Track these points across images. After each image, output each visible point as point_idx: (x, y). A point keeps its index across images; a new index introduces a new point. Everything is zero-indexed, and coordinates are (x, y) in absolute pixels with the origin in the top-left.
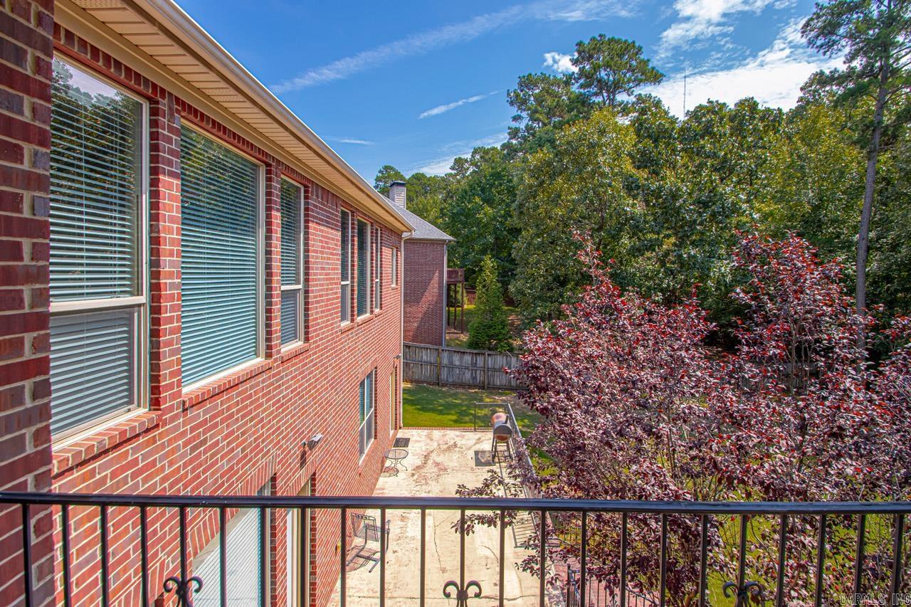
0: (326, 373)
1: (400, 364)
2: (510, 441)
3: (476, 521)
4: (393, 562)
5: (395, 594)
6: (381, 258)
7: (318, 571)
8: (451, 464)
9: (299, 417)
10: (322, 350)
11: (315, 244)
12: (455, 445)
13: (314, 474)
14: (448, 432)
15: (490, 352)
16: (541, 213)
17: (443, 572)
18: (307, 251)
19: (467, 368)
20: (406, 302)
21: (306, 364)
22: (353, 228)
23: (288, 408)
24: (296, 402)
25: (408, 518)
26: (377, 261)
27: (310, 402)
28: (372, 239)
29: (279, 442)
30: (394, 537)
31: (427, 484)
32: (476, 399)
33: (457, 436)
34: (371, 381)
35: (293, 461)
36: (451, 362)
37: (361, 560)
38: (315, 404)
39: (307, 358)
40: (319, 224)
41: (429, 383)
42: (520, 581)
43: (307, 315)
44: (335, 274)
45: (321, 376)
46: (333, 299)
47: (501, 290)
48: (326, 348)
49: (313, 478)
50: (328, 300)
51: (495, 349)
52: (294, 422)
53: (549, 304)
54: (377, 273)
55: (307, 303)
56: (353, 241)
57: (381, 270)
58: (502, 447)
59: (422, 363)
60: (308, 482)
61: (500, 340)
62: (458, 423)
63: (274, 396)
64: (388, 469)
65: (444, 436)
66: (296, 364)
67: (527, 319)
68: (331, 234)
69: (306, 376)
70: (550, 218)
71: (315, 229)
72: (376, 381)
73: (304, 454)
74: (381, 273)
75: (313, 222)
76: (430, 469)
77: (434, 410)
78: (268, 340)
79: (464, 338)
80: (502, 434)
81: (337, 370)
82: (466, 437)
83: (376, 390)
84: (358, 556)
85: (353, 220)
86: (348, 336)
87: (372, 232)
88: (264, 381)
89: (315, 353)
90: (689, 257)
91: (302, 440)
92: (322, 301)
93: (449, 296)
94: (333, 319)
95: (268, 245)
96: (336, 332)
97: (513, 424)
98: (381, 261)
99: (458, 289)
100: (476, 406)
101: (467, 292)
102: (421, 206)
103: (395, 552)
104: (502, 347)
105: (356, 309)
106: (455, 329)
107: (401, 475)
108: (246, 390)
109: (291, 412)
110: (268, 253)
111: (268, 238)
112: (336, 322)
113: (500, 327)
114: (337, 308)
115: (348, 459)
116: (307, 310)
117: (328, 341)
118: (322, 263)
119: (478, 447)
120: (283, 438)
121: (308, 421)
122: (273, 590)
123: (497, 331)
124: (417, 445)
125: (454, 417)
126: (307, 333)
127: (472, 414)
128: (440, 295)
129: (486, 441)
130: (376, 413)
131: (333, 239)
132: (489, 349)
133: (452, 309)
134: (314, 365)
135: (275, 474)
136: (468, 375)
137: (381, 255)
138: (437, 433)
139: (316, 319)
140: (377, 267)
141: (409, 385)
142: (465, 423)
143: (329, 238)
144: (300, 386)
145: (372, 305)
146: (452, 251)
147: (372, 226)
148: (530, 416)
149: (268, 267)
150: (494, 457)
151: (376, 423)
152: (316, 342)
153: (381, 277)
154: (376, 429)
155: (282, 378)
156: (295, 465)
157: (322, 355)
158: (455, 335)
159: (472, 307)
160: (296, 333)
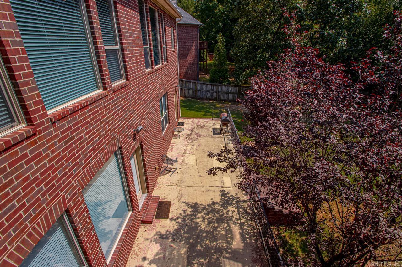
0: (141, 96)
1: (179, 90)
2: (229, 125)
3: (218, 170)
4: (180, 173)
5: (181, 185)
6: (165, 33)
7: (149, 178)
8: (202, 134)
9: (129, 119)
10: (137, 84)
11: (123, 19)
12: (204, 126)
13: (142, 142)
14: (201, 120)
15: (220, 84)
16: (250, 8)
17: (200, 177)
18: (118, 24)
19: (209, 91)
20: (180, 59)
21: (129, 92)
22: (147, 12)
23: (122, 115)
24: (126, 112)
25: (185, 155)
26: (163, 35)
27: (134, 111)
28: (159, 21)
29: (120, 131)
30: (180, 163)
31: (192, 142)
32: (213, 105)
33: (205, 122)
34: (165, 98)
35: (130, 139)
36: (202, 89)
37: (167, 172)
38: (137, 111)
39: (129, 89)
40: (124, 6)
41: (192, 98)
42: (232, 181)
43: (125, 65)
44: (138, 40)
45: (139, 98)
46: (140, 56)
47: (226, 53)
48: (139, 83)
49: (141, 144)
50: (137, 56)
51: (221, 82)
52: (127, 121)
53: (249, 61)
54: (163, 42)
55: (124, 58)
56: (148, 20)
57: (166, 40)
58: (225, 127)
59: (188, 89)
60: (139, 146)
61: (225, 79)
62: (205, 116)
63: (112, 110)
64: (176, 135)
65: (199, 121)
66: (123, 92)
67: (238, 68)
68: (134, 14)
69: (129, 99)
70: (255, 11)
71: (121, 9)
72: (167, 98)
73: (134, 135)
74: (166, 42)
75: (119, 4)
76: (194, 136)
77: (194, 110)
78: (103, 80)
79: (208, 77)
80: (225, 122)
81: (147, 94)
82: (209, 122)
83: (168, 103)
84: (165, 170)
85: (146, 6)
86: (151, 76)
87: (159, 16)
88: (104, 103)
89: (133, 86)
90: (328, 35)
91: (132, 129)
92: (133, 57)
93: (200, 56)
94: (141, 67)
95: (90, 17)
96: (144, 75)
97: (230, 118)
98: (165, 35)
99: (204, 53)
100: (213, 109)
101: (209, 54)
102: (185, 5)
103: (180, 169)
104: (225, 82)
105: (154, 62)
106: (203, 72)
107: (181, 138)
108: (94, 109)
109: (124, 117)
110: (91, 23)
111: (89, 12)
112: (143, 69)
113: (225, 72)
114: (143, 61)
115: (157, 134)
116: (124, 62)
117: (140, 80)
118: (130, 33)
119: (214, 127)
120: (122, 130)
121: (135, 120)
122: (129, 190)
123: (223, 74)
124: (188, 125)
125: (203, 113)
126: (127, 75)
127: (211, 112)
128: (196, 56)
129: (218, 125)
130: (168, 113)
131: (135, 18)
132: (220, 83)
133: (202, 63)
134: (133, 93)
135: (121, 146)
136: (209, 95)
137: (165, 31)
138: (196, 121)
139: (131, 67)
140: (163, 38)
141: (183, 99)
142: (208, 116)
143: (132, 16)
144: (127, 104)
145: (162, 60)
146: (202, 32)
147: (158, 12)
148: (236, 113)
149: (93, 33)
150: (221, 131)
151: (169, 117)
152: (133, 80)
153: (166, 44)
154: (169, 119)
155: (115, 100)
156: (131, 140)
157: (137, 87)
158: (203, 75)
159: (211, 62)
160: (120, 75)
